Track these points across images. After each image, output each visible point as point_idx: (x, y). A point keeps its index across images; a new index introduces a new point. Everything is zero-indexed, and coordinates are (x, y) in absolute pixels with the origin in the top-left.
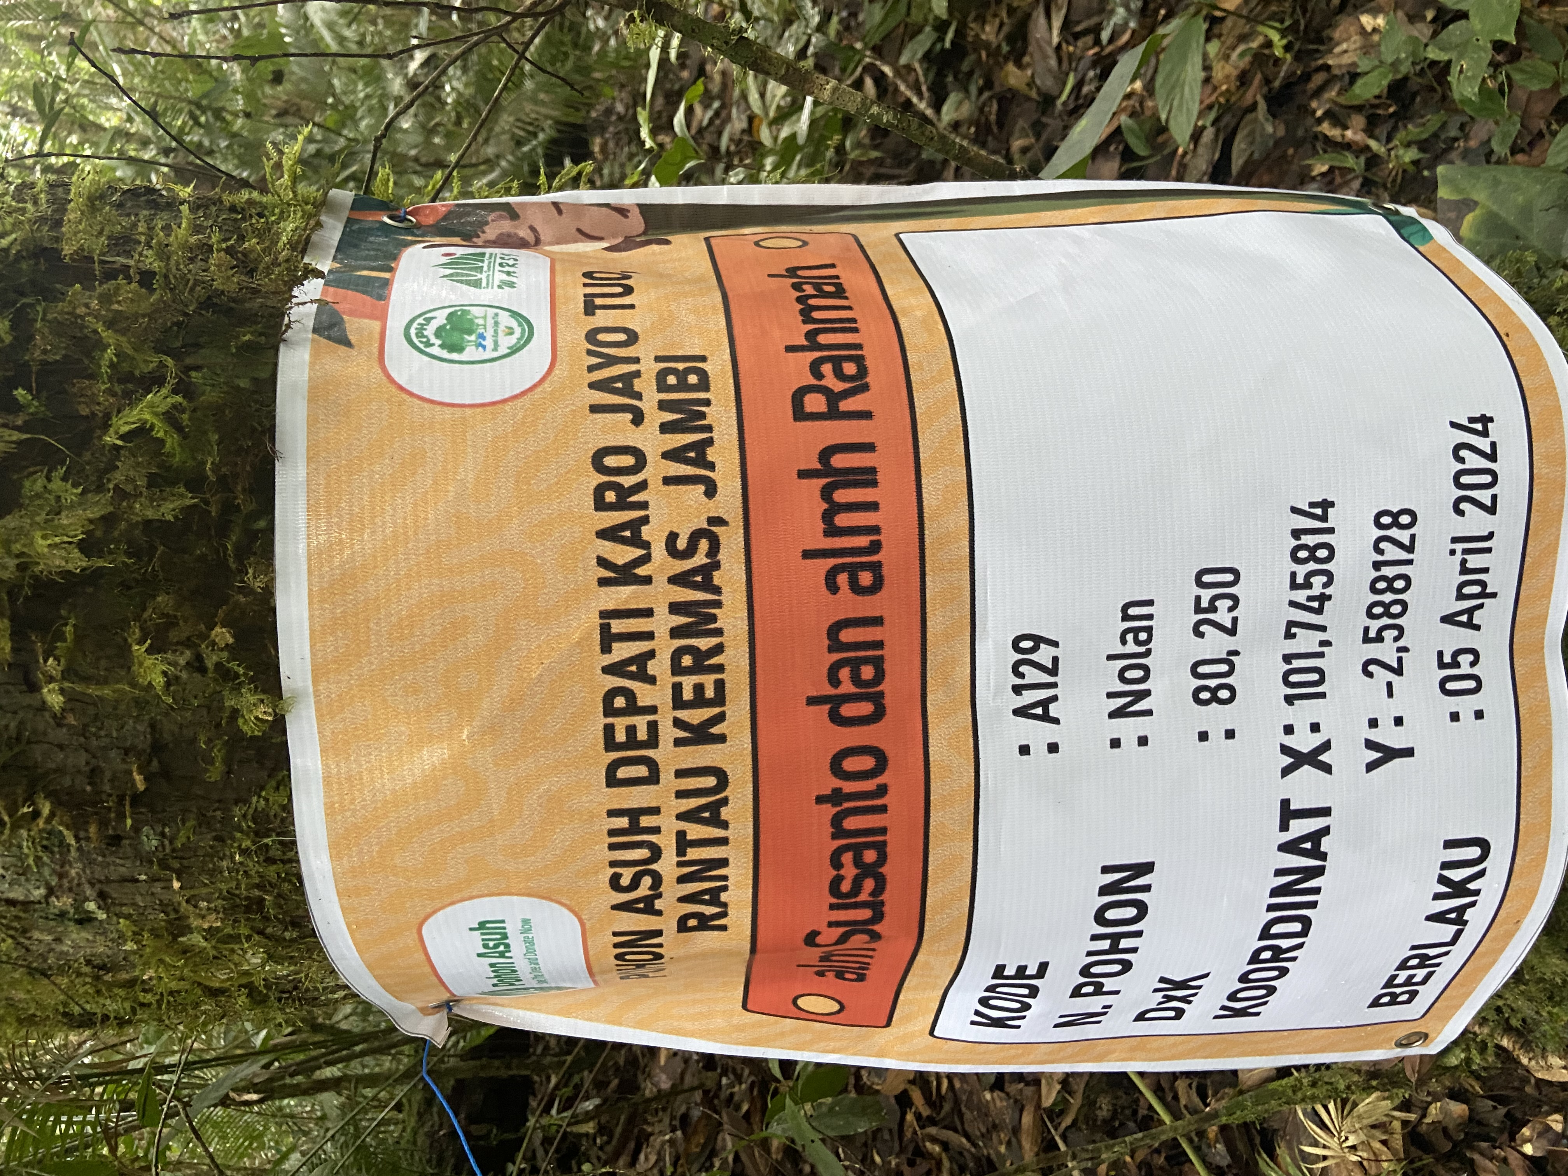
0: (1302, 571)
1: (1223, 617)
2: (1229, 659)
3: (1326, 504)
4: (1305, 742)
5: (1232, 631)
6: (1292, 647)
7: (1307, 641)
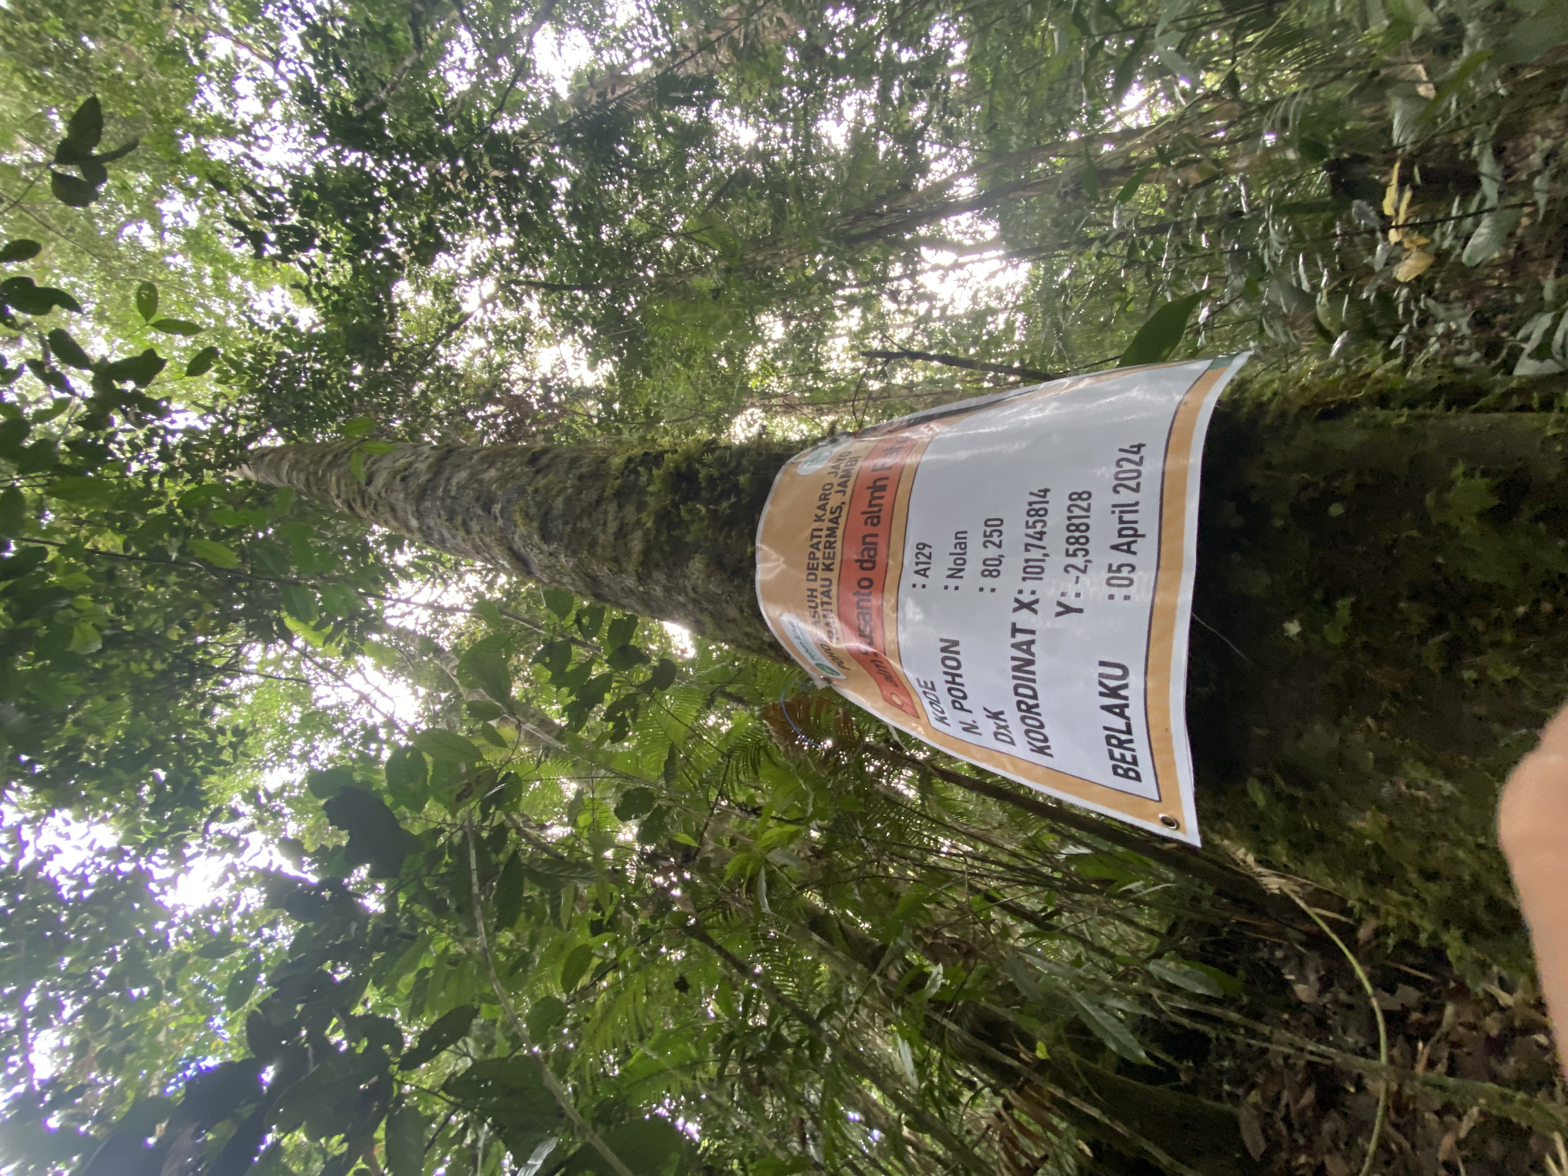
0: (1031, 520)
1: (995, 539)
2: (999, 560)
3: (1046, 491)
4: (1026, 598)
5: (999, 546)
6: (1029, 556)
7: (1036, 554)
